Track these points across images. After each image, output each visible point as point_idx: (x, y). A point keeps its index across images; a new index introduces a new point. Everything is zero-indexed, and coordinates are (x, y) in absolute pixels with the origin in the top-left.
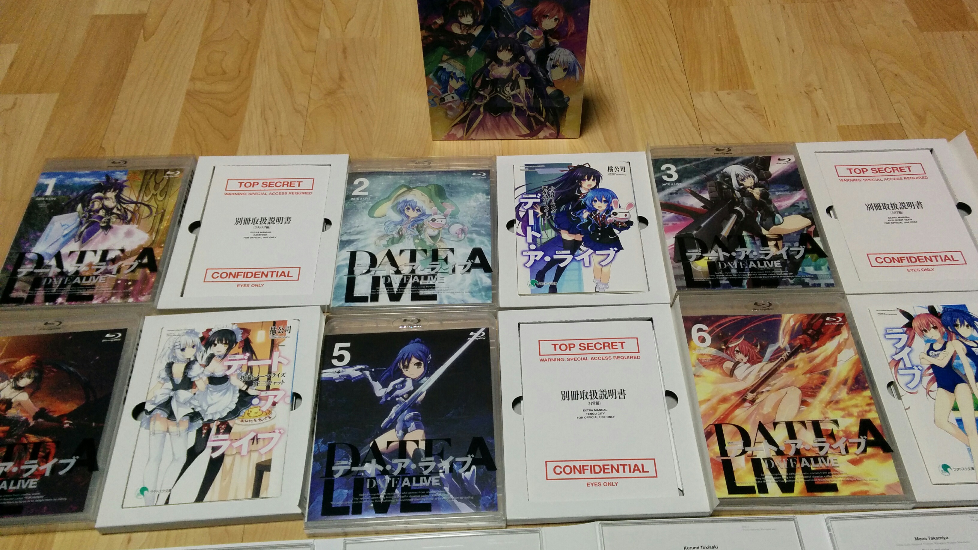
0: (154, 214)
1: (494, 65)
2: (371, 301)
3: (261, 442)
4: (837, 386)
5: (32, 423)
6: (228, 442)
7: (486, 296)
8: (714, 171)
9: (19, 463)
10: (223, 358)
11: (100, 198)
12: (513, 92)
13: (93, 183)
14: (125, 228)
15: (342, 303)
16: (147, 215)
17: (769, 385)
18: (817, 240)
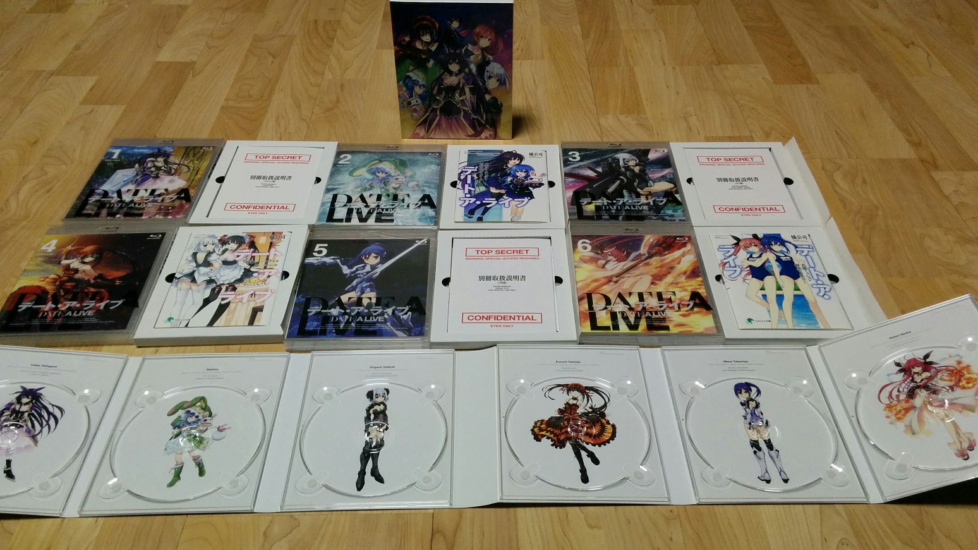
0: (191, 171)
1: (446, 75)
2: (346, 221)
3: (257, 297)
4: (679, 275)
5: (92, 281)
6: (234, 296)
7: (430, 221)
8: (607, 156)
9: (81, 302)
10: (235, 251)
11: (153, 161)
12: (461, 98)
13: (148, 152)
14: (170, 178)
15: (324, 222)
16: (186, 171)
17: (629, 273)
18: (677, 196)
